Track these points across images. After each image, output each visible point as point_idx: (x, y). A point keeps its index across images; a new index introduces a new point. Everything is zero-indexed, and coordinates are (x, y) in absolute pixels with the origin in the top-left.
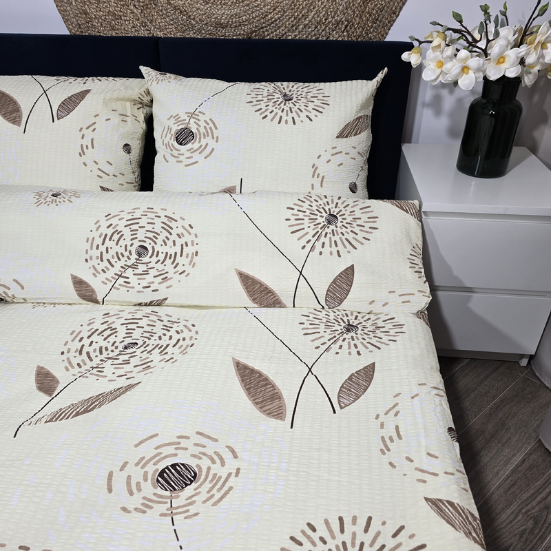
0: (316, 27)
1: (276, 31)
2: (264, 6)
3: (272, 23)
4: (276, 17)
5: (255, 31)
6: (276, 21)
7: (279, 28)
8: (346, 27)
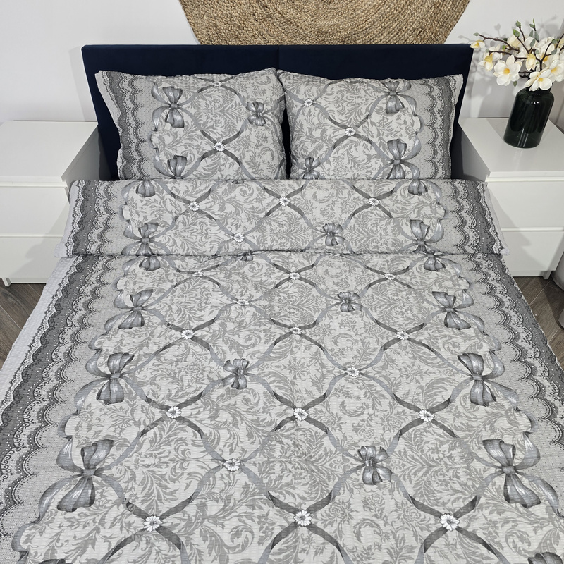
0: (397, 34)
1: (365, 36)
2: (358, 18)
3: (363, 30)
4: (367, 26)
5: (349, 37)
6: (366, 29)
7: (368, 34)
8: (420, 32)
